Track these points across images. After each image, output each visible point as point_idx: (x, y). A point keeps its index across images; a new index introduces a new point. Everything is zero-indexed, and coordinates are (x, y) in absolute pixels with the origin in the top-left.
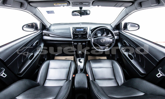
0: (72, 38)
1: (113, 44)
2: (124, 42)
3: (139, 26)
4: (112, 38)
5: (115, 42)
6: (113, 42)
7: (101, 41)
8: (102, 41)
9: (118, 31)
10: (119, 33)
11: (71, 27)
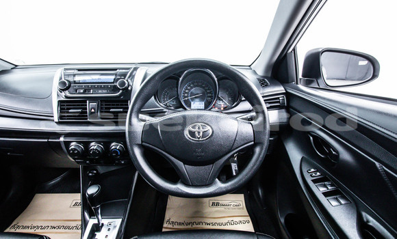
0: (56, 119)
1: (257, 150)
2: (317, 138)
3: (373, 62)
4: (251, 119)
5: (266, 139)
6: (257, 142)
7: (186, 133)
8: (192, 134)
9: (280, 89)
10: (287, 94)
11: (58, 75)
